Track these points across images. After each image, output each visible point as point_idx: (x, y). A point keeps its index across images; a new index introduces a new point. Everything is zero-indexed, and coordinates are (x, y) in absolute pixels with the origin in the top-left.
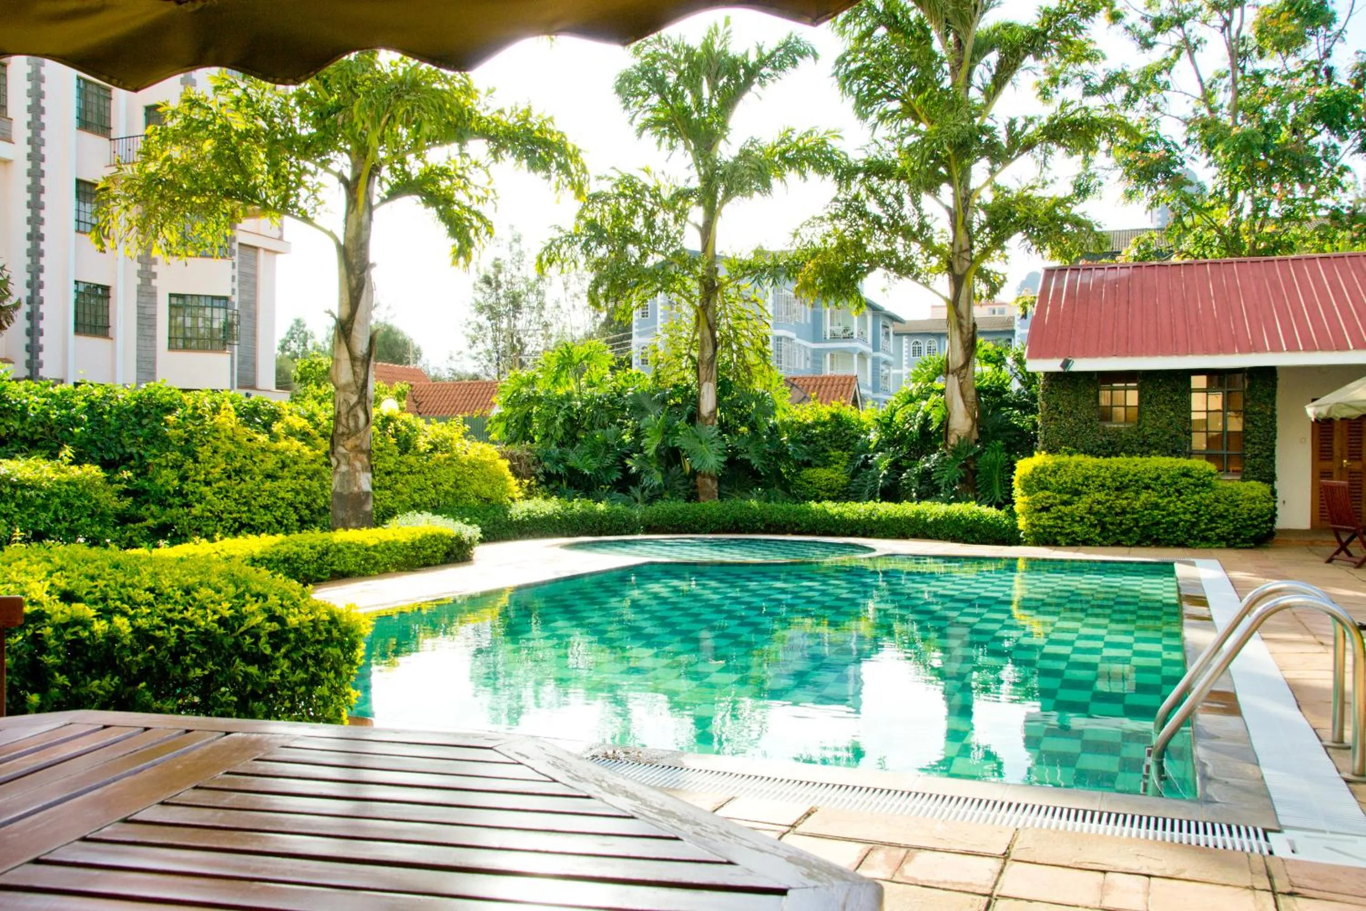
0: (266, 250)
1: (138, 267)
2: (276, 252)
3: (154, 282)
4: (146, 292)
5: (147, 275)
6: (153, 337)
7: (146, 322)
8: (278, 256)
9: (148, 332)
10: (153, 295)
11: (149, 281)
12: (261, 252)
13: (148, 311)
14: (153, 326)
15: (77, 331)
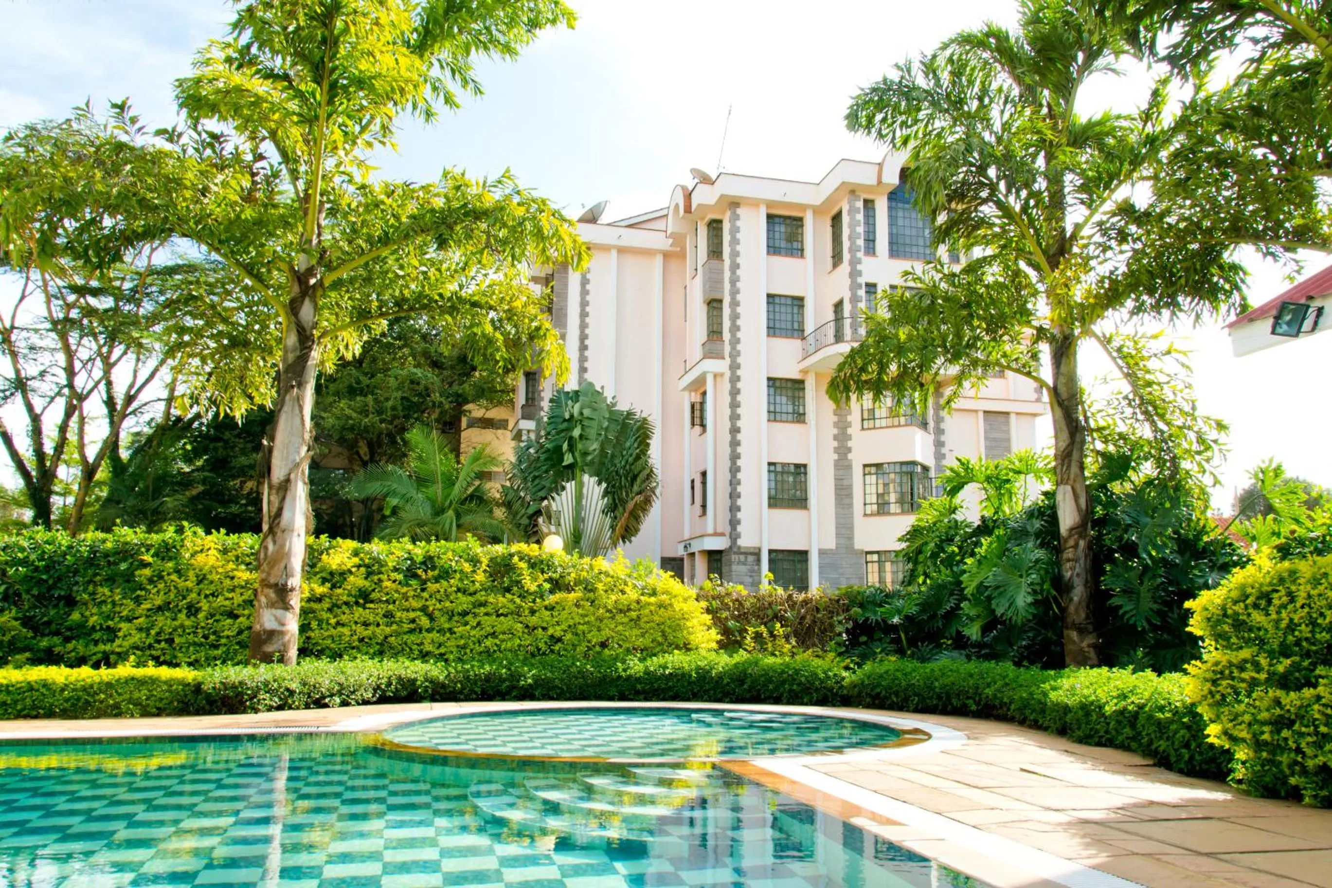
0: (1018, 414)
1: (835, 444)
2: (1035, 415)
3: (850, 456)
4: (843, 465)
5: (843, 451)
6: (851, 505)
7: (843, 493)
8: (1038, 419)
9: (846, 501)
10: (849, 467)
11: (846, 454)
12: (1013, 417)
13: (845, 483)
14: (850, 496)
15: (771, 506)
